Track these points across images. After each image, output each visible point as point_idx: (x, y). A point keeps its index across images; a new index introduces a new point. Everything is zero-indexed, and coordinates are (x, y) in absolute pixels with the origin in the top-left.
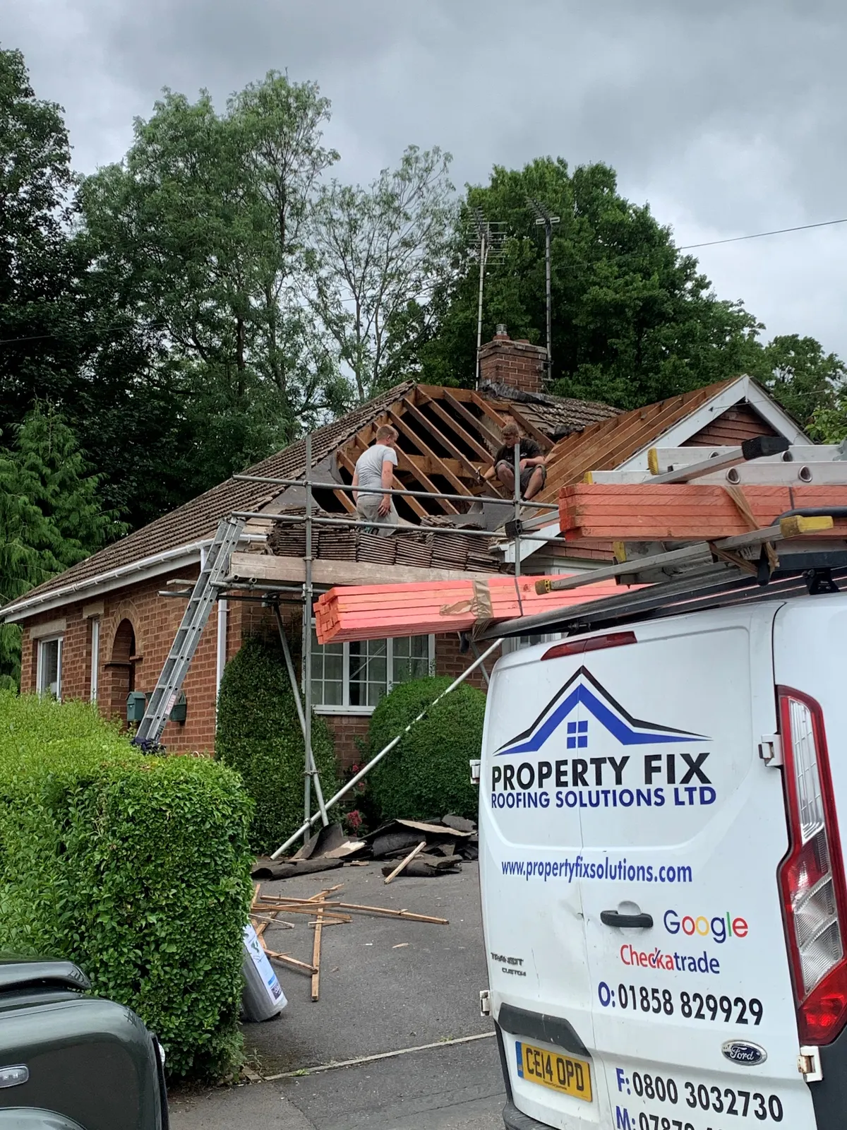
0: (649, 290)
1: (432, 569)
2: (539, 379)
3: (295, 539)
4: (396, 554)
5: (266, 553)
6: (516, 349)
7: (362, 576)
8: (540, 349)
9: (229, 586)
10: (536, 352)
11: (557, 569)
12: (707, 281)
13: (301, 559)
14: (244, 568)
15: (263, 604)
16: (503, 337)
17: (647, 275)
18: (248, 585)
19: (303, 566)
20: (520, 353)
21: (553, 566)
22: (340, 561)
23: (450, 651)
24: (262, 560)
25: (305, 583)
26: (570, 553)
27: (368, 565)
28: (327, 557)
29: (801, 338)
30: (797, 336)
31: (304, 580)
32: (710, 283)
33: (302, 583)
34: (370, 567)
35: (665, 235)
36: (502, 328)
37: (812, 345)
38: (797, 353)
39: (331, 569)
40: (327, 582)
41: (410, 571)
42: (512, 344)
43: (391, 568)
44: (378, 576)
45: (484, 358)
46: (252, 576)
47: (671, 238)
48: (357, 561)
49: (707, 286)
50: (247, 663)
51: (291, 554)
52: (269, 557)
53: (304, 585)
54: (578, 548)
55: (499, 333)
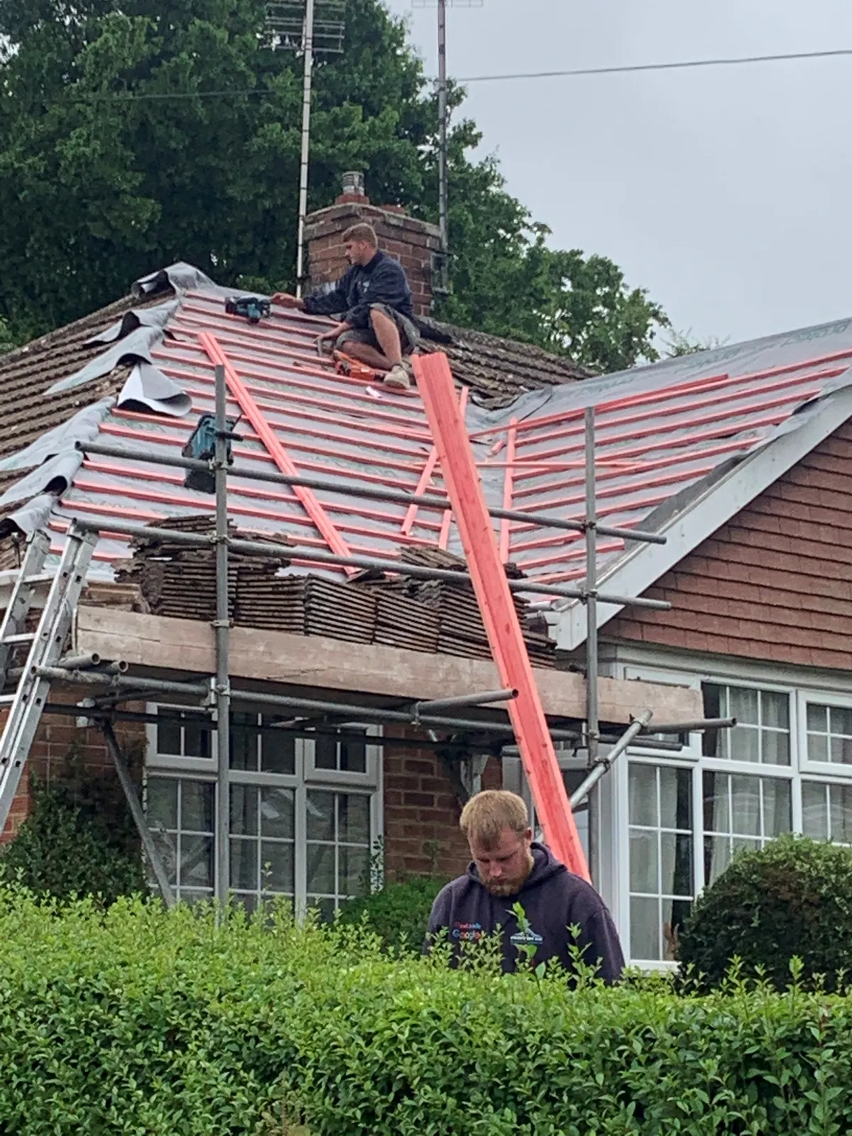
0: (379, 137)
1: (439, 655)
2: (428, 289)
3: (195, 583)
4: (377, 623)
5: (136, 608)
6: (385, 223)
7: (318, 666)
8: (430, 228)
9: (71, 677)
10: (422, 233)
11: (621, 666)
12: (474, 132)
13: (206, 625)
14: (101, 638)
15: (82, 721)
16: (358, 198)
17: (371, 110)
18: (108, 678)
19: (211, 638)
20: (393, 233)
21: (615, 660)
22: (274, 633)
23: (409, 830)
24: (135, 623)
25: (215, 675)
26: (652, 635)
27: (328, 644)
28: (252, 623)
29: (585, 258)
30: (581, 253)
31: (212, 670)
32: (479, 135)
33: (210, 675)
34: (331, 648)
35: (397, 36)
36: (356, 179)
37: (606, 273)
38: (577, 285)
39: (261, 649)
40: (255, 676)
41: (403, 659)
42: (379, 214)
43: (370, 649)
44: (347, 666)
45: (318, 238)
46: (117, 658)
47: (407, 40)
48: (307, 633)
49: (473, 142)
50: (52, 847)
51: (187, 614)
52: (143, 618)
53: (213, 680)
54: (664, 626)
55: (349, 189)
